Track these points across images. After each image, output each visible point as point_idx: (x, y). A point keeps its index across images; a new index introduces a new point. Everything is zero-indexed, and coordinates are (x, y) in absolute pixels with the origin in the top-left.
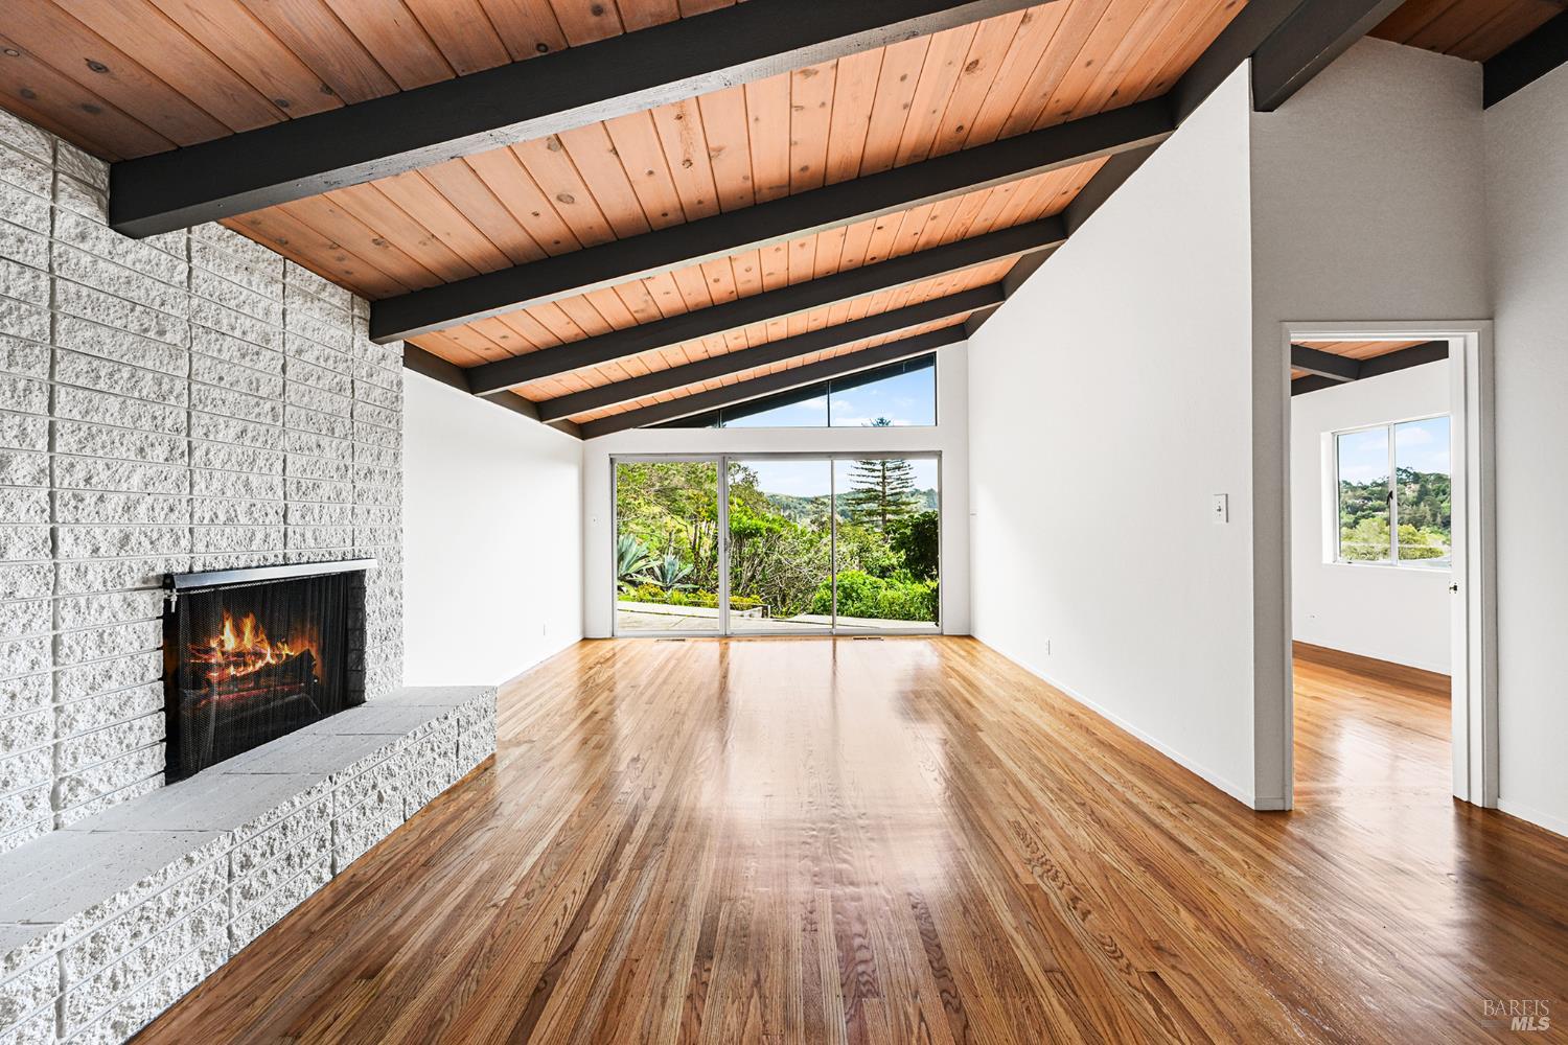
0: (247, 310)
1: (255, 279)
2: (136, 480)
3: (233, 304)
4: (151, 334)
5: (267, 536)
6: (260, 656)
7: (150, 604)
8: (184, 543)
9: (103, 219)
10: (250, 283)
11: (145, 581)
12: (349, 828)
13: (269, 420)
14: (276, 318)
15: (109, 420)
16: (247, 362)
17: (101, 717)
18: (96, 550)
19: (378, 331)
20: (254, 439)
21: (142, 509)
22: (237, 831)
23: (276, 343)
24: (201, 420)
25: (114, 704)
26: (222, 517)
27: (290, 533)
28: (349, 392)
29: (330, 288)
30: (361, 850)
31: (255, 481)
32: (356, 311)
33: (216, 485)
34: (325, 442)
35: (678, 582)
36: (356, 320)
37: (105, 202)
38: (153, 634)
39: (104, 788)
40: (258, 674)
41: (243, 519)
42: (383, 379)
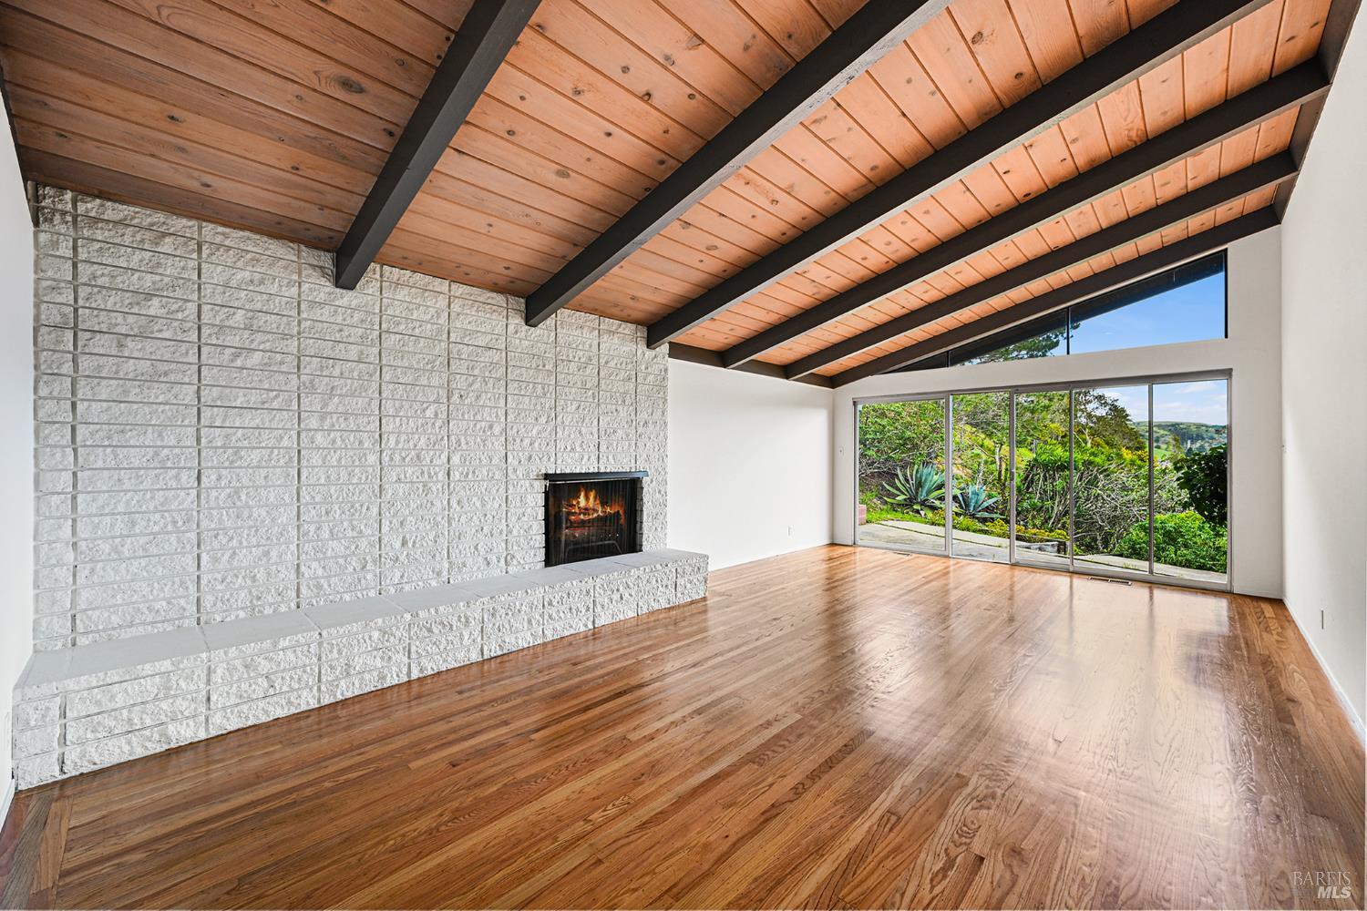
0: (580, 347)
1: (585, 331)
2: (535, 432)
3: (574, 345)
4: (540, 367)
5: (589, 457)
6: (596, 511)
7: (540, 486)
8: (552, 459)
9: (523, 323)
10: (582, 333)
11: (538, 476)
12: (603, 606)
13: (591, 400)
14: (595, 348)
15: (525, 407)
16: (581, 373)
17: (522, 532)
18: (520, 462)
19: (651, 342)
20: (584, 409)
21: (536, 444)
22: (547, 588)
23: (595, 360)
24: (561, 403)
25: (526, 527)
26: (569, 448)
27: (601, 456)
28: (634, 380)
29: (624, 325)
30: (609, 621)
31: (584, 430)
32: (639, 334)
33: (566, 433)
34: (620, 408)
35: (983, 510)
36: (639, 339)
37: (524, 315)
38: (541, 500)
39: (522, 562)
41: (578, 449)
42: (655, 369)
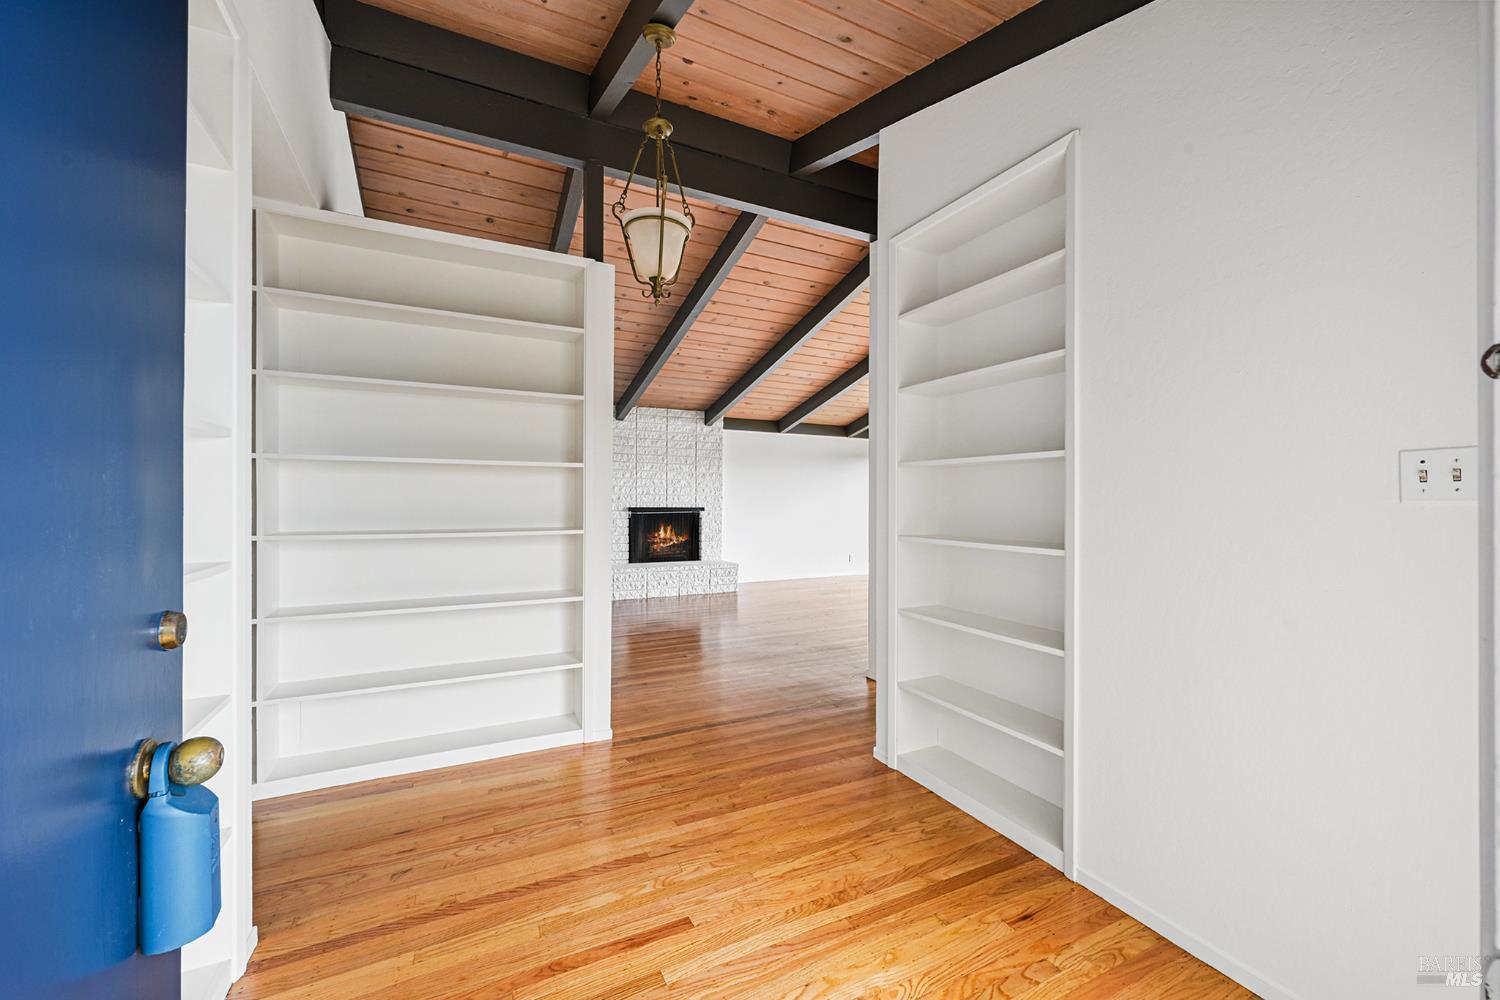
2: (622, 482)
3: (649, 429)
5: (661, 498)
6: (671, 540)
7: (626, 515)
8: (634, 499)
10: (655, 421)
11: (623, 508)
12: (653, 587)
13: (662, 462)
14: (664, 429)
16: (654, 445)
17: (614, 541)
19: (708, 420)
20: (656, 468)
21: (623, 491)
23: (664, 437)
24: (639, 465)
25: (616, 538)
26: (646, 492)
27: (668, 498)
28: (694, 447)
29: (686, 412)
30: (658, 595)
31: (656, 481)
32: (698, 417)
33: (644, 483)
34: (683, 467)
36: (698, 420)
37: (614, 414)
38: (626, 523)
40: (670, 546)
41: (652, 493)
42: (711, 439)
